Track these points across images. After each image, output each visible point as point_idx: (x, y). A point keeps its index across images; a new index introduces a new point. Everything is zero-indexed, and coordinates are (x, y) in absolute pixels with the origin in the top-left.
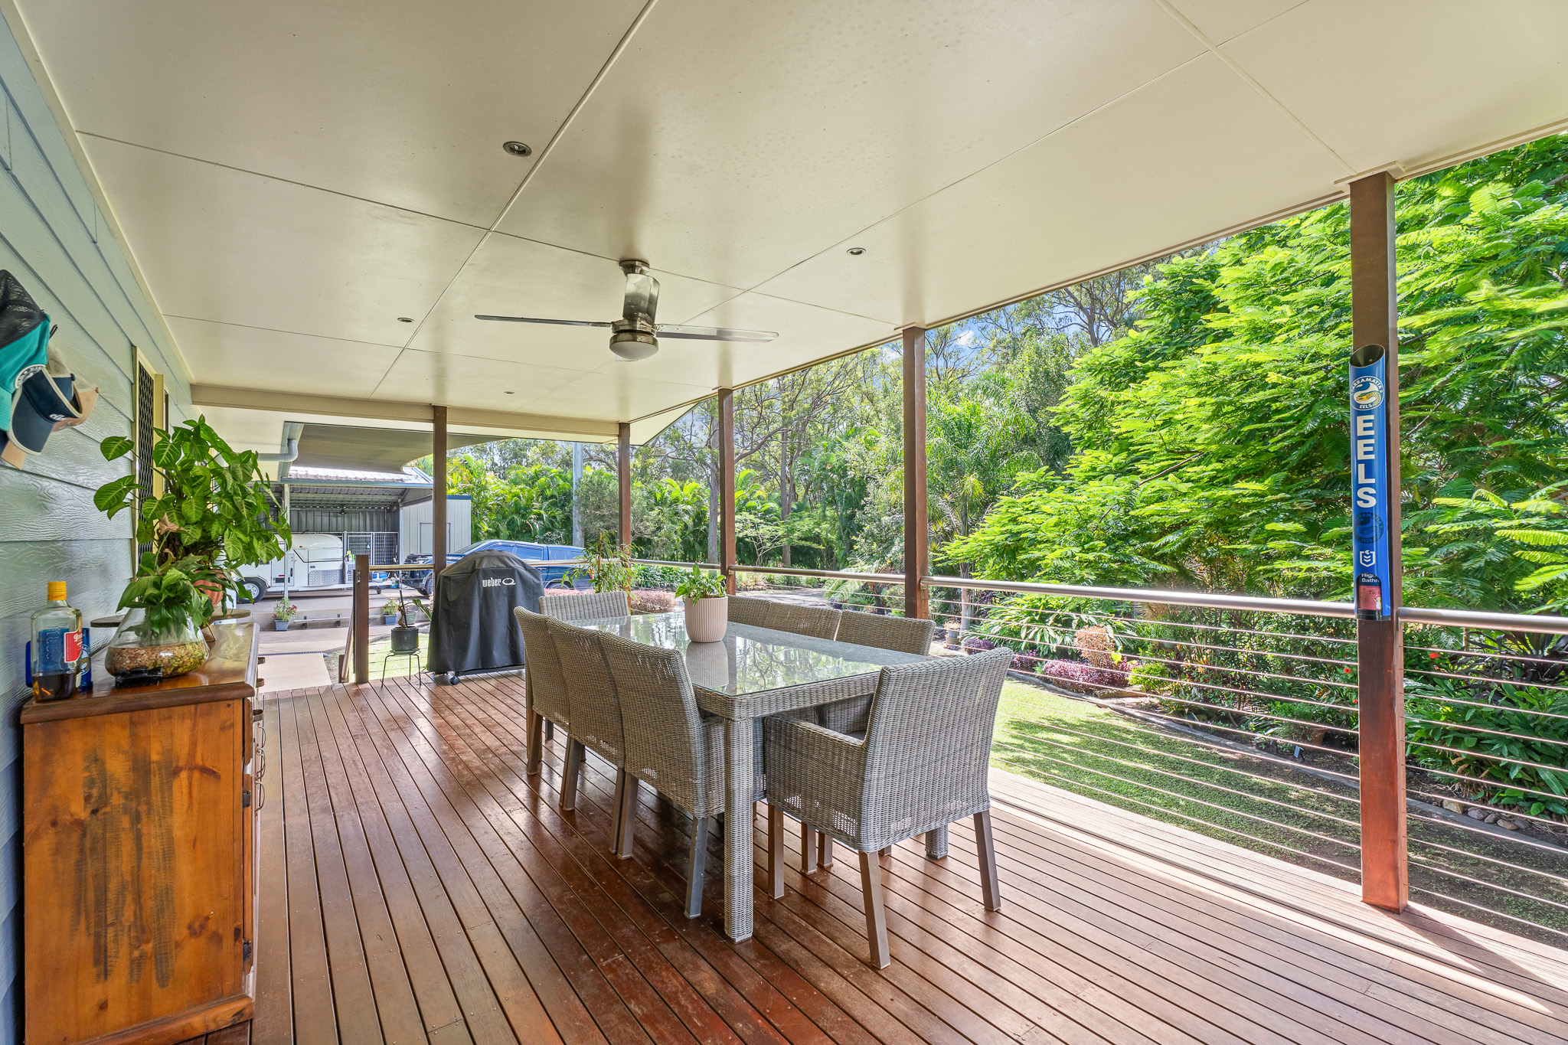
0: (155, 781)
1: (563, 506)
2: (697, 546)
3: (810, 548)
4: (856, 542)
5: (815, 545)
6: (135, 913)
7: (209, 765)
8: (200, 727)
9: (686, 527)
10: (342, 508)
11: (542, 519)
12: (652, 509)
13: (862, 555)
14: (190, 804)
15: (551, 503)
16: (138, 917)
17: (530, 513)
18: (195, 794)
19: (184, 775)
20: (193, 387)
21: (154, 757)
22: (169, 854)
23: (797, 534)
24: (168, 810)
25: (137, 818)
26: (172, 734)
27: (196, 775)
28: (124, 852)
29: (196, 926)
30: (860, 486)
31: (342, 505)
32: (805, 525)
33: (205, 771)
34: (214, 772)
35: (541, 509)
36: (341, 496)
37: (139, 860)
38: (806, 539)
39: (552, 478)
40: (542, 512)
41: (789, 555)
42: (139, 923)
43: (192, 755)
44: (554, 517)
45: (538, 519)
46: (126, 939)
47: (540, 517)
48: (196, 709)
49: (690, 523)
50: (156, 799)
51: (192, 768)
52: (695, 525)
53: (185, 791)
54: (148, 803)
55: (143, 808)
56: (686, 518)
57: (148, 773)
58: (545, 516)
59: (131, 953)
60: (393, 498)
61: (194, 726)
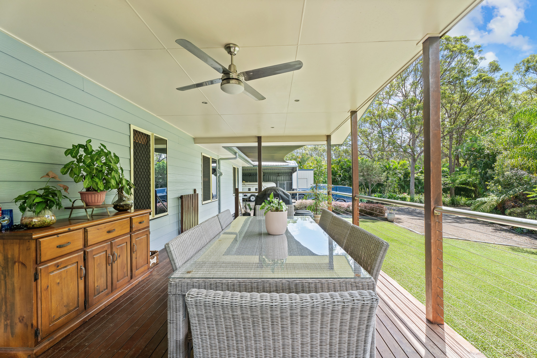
0: (10, 265)
1: (349, 172)
2: (406, 187)
3: (465, 188)
4: (487, 185)
5: (468, 187)
6: (5, 309)
7: (23, 262)
8: (21, 248)
9: (400, 178)
10: (278, 174)
11: (341, 177)
12: (384, 172)
13: (493, 192)
14: (19, 275)
15: (344, 171)
16: (6, 311)
17: (336, 175)
18: (20, 272)
19: (17, 264)
20: (194, 139)
21: (9, 256)
22: (13, 292)
23: (458, 181)
24: (13, 276)
25: (5, 277)
26: (14, 249)
27: (20, 265)
28: (2, 287)
29: (21, 318)
30: (493, 157)
31: (278, 173)
32: (463, 177)
33: (23, 264)
34: (25, 265)
35: (340, 173)
36: (277, 171)
37: (6, 291)
38: (463, 184)
39: (345, 162)
40: (341, 174)
41: (453, 191)
42: (6, 313)
43: (19, 258)
44: (346, 176)
45: (339, 177)
46: (3, 317)
47: (340, 176)
48: (20, 241)
49: (402, 178)
50: (10, 271)
51: (19, 262)
52: (404, 178)
53: (17, 270)
54: (8, 272)
55: (7, 273)
56: (400, 175)
57: (8, 261)
58: (342, 175)
59: (4, 322)
60: (291, 171)
61: (19, 248)
